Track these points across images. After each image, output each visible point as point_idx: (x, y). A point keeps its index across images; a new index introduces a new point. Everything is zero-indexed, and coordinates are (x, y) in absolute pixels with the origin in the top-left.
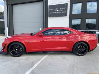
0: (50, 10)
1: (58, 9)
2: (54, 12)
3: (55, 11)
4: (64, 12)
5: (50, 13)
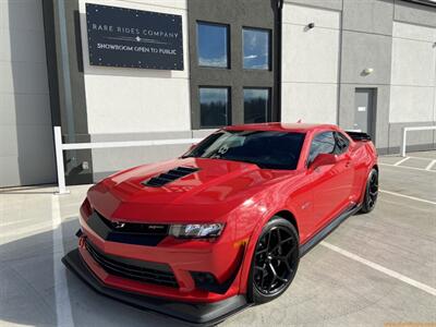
0: (95, 26)
1: (141, 32)
2: (119, 43)
3: (129, 39)
4: (167, 52)
5: (100, 46)
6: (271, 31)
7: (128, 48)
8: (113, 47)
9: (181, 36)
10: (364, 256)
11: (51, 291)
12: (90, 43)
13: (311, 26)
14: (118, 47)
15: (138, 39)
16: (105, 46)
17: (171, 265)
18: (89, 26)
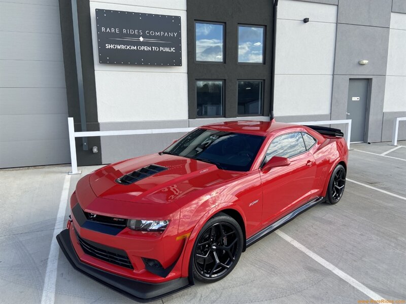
0: (103, 29)
1: (144, 32)
3: (135, 39)
4: (167, 49)
5: (108, 46)
6: (266, 26)
7: (133, 48)
8: (119, 47)
9: (179, 35)
10: (310, 247)
11: (45, 262)
12: (99, 44)
13: (306, 21)
14: (123, 47)
15: (141, 39)
16: (112, 46)
17: (127, 251)
18: (99, 29)
